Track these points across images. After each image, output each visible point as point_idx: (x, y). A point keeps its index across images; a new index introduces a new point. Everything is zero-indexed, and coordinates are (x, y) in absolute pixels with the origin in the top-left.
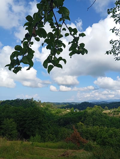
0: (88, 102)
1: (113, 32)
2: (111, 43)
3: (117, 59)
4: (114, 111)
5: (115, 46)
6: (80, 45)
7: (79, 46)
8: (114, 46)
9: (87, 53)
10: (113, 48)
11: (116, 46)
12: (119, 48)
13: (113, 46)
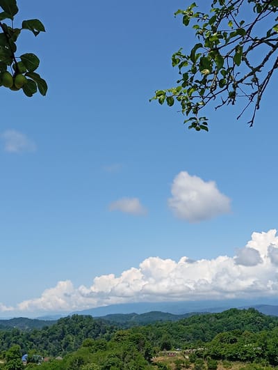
0: (90, 317)
1: (186, 22)
2: (175, 61)
3: (194, 125)
4: (199, 356)
5: (190, 75)
6: (22, 57)
7: (19, 60)
8: (186, 76)
9: (43, 92)
10: (184, 85)
11: (192, 79)
12: (203, 87)
13: (181, 77)
